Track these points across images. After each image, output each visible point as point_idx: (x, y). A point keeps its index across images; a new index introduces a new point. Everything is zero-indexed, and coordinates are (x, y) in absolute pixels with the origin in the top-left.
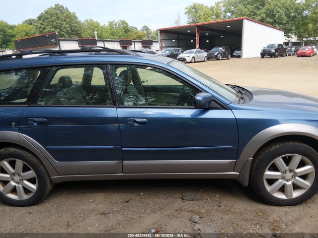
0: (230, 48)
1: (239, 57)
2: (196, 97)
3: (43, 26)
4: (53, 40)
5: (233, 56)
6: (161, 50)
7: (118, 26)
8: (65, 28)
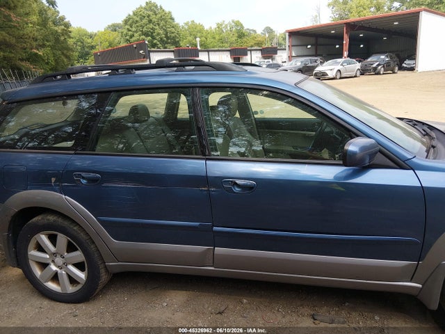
0: (398, 56)
1: (412, 69)
2: (346, 148)
3: (130, 33)
4: (141, 52)
5: (401, 68)
6: (290, 60)
7: (229, 28)
8: (158, 34)
